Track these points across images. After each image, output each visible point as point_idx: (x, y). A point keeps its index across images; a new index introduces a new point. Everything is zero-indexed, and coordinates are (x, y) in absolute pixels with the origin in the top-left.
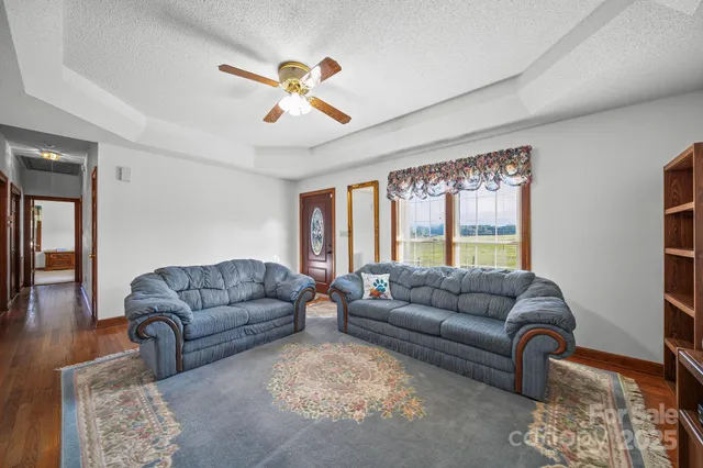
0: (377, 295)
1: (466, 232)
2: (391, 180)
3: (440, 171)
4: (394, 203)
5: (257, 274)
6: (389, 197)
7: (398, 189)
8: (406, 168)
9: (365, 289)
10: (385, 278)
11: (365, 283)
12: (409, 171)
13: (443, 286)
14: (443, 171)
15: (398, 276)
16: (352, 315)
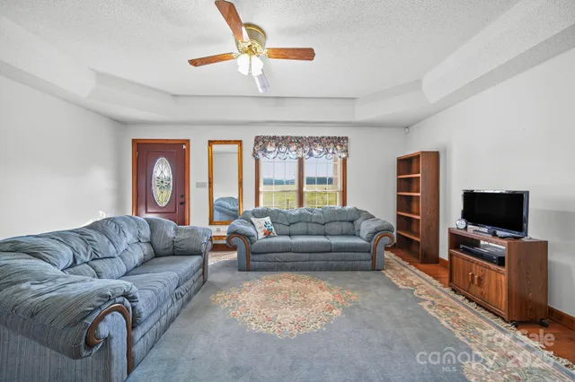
0: (268, 234)
1: (311, 181)
2: (257, 142)
3: (298, 142)
4: (257, 161)
5: (143, 233)
6: (255, 154)
7: (264, 150)
8: (272, 135)
9: (259, 231)
10: (268, 219)
11: (257, 225)
12: (274, 138)
13: (313, 220)
14: (299, 142)
15: (276, 216)
16: (254, 253)
